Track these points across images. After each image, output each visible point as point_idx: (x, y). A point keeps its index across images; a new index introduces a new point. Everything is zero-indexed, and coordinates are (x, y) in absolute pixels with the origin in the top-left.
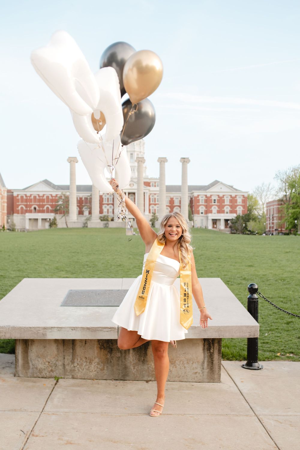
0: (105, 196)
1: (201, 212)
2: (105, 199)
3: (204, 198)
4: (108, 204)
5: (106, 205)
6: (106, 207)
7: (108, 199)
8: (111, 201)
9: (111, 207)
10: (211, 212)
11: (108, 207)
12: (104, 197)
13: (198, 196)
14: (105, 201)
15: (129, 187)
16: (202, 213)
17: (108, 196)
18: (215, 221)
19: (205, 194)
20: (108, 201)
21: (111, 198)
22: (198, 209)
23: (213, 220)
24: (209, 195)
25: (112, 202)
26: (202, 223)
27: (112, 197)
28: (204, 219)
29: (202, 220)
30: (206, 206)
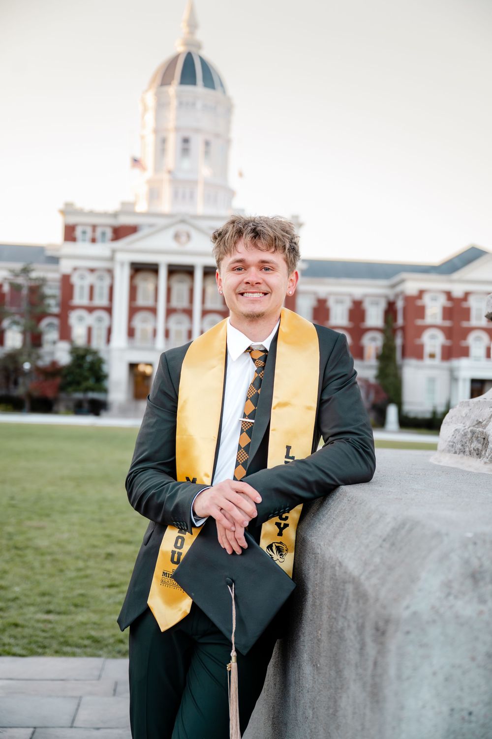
0: (82, 277)
1: (428, 350)
2: (82, 288)
3: (442, 301)
4: (91, 309)
5: (83, 313)
6: (81, 319)
7: (92, 289)
8: (101, 295)
9: (100, 320)
10: (465, 352)
11: (90, 319)
12: (75, 280)
13: (421, 293)
14: (81, 296)
15: (173, 245)
16: (432, 356)
17: (90, 279)
18: (478, 385)
19: (447, 287)
20: (91, 297)
21: (102, 288)
22: (418, 342)
23: (474, 381)
24: (458, 291)
25: (104, 302)
26: (431, 391)
27: (106, 283)
28: (442, 377)
29: (432, 380)
30: (449, 333)
